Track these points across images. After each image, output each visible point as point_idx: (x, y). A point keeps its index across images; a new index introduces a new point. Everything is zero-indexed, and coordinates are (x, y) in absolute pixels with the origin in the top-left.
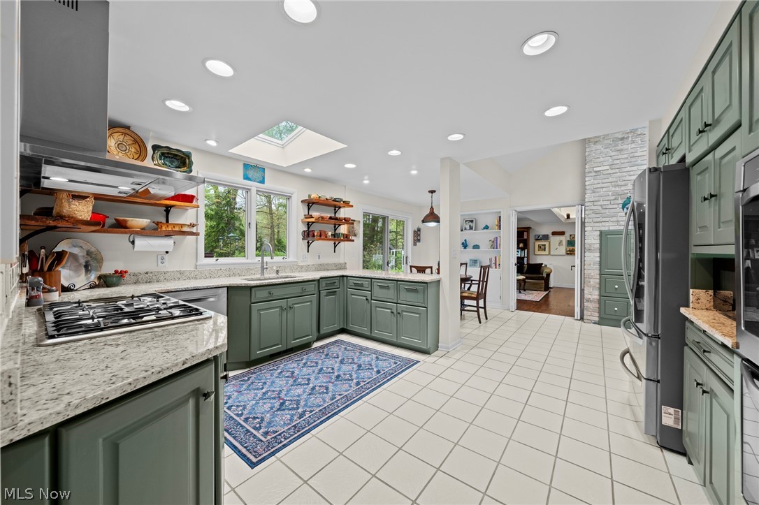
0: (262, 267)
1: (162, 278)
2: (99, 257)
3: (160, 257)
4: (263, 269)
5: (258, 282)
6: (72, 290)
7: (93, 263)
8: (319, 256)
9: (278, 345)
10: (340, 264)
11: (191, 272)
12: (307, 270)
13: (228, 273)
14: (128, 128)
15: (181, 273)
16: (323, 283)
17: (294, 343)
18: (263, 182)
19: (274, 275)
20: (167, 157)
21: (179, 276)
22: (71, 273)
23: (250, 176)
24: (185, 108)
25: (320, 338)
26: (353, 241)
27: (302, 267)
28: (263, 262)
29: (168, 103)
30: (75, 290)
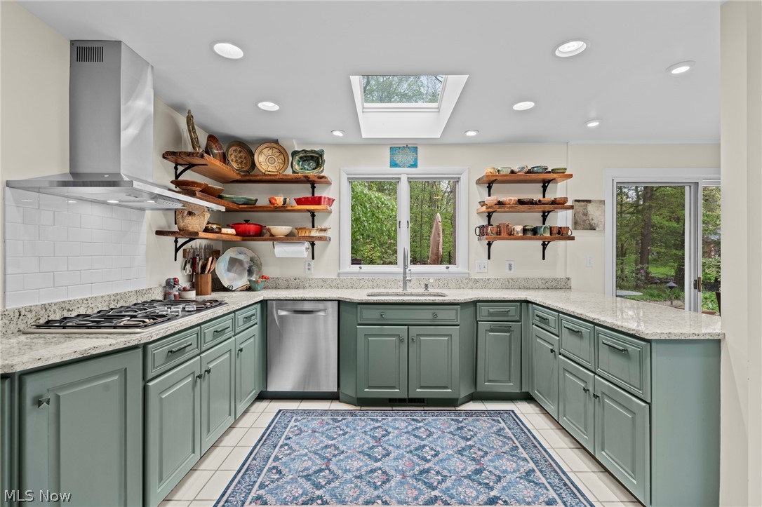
0: (404, 278)
1: (307, 285)
2: (259, 263)
3: (307, 265)
4: (405, 282)
5: (399, 299)
6: (231, 291)
7: (255, 269)
8: (510, 265)
9: (394, 387)
10: (556, 280)
11: (332, 280)
12: (484, 287)
13: (371, 283)
14: (276, 142)
15: (324, 280)
16: (484, 311)
17: (419, 392)
18: (415, 165)
19: (422, 290)
20: (305, 161)
21: (322, 284)
22: (236, 276)
23: (398, 162)
24: (276, 108)
25: (474, 397)
26: (573, 238)
27: (476, 281)
28: (405, 273)
29: (260, 105)
30: (234, 291)
